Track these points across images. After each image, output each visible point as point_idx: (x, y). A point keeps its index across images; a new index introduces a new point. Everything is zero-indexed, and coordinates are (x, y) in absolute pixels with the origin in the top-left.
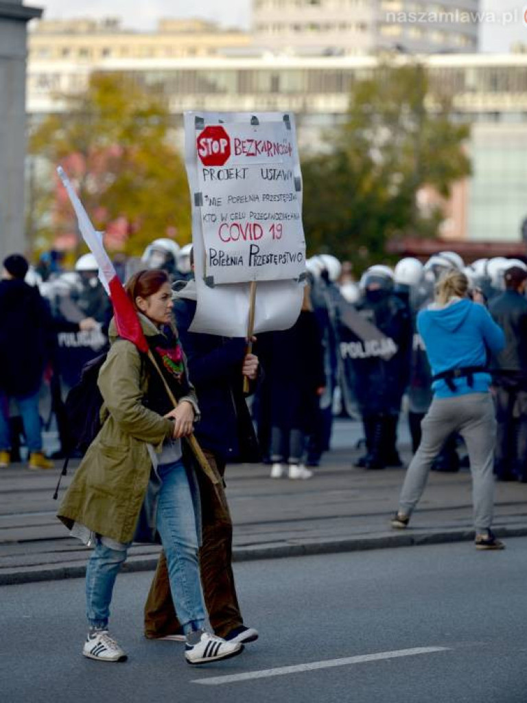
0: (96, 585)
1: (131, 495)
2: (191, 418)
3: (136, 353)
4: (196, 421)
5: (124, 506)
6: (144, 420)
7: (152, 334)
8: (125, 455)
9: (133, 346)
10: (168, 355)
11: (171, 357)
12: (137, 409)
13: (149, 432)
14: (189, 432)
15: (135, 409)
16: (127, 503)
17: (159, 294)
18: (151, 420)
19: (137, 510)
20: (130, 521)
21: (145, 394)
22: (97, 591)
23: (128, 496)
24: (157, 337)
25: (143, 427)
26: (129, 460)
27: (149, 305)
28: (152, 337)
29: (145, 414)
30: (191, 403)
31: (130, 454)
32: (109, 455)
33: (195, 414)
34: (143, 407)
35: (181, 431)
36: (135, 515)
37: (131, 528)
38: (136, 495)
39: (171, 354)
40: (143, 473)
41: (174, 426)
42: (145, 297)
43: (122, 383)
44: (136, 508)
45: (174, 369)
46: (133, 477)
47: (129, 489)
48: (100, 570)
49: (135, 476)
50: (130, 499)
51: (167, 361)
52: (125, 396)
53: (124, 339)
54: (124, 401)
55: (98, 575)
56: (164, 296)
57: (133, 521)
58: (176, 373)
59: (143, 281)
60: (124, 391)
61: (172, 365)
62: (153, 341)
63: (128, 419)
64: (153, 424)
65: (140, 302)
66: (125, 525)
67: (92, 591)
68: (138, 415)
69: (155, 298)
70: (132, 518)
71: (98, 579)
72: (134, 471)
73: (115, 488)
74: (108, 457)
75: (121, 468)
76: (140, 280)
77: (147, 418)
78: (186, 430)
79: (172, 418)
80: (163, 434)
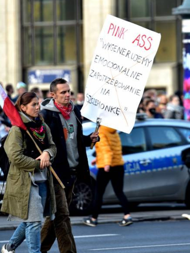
0: (31, 239)
1: (23, 196)
2: (48, 159)
3: (19, 131)
4: (51, 160)
5: (21, 201)
6: (24, 161)
7: (27, 122)
8: (19, 177)
9: (18, 128)
10: (36, 131)
11: (37, 132)
12: (20, 157)
13: (28, 167)
14: (48, 165)
15: (19, 157)
16: (22, 200)
17: (32, 103)
18: (28, 161)
19: (27, 203)
20: (25, 208)
21: (25, 150)
22: (32, 242)
23: (22, 196)
24: (30, 123)
25: (24, 164)
26: (20, 179)
27: (27, 108)
28: (27, 123)
29: (24, 159)
30: (48, 152)
31: (21, 176)
32: (13, 178)
33: (51, 157)
34: (23, 156)
35: (43, 165)
36: (26, 205)
37: (26, 212)
38: (26, 195)
39: (37, 130)
40: (28, 185)
41: (40, 163)
42: (25, 105)
43: (13, 145)
44: (26, 202)
45: (39, 137)
46: (23, 187)
47: (22, 193)
48: (31, 231)
49: (24, 186)
50: (23, 198)
51: (35, 134)
52: (14, 151)
53: (14, 125)
54: (14, 154)
55: (31, 234)
56: (34, 104)
57: (26, 208)
58: (40, 138)
59: (24, 97)
60: (14, 149)
61: (38, 135)
62: (28, 125)
63: (16, 162)
64: (29, 163)
65: (23, 107)
66: (22, 210)
67: (30, 243)
68: (21, 159)
69: (30, 106)
70: (25, 207)
71: (31, 235)
72: (23, 184)
73: (16, 193)
74: (12, 179)
75: (17, 183)
76: (23, 97)
77: (25, 161)
78: (46, 165)
79: (39, 160)
80: (34, 167)
